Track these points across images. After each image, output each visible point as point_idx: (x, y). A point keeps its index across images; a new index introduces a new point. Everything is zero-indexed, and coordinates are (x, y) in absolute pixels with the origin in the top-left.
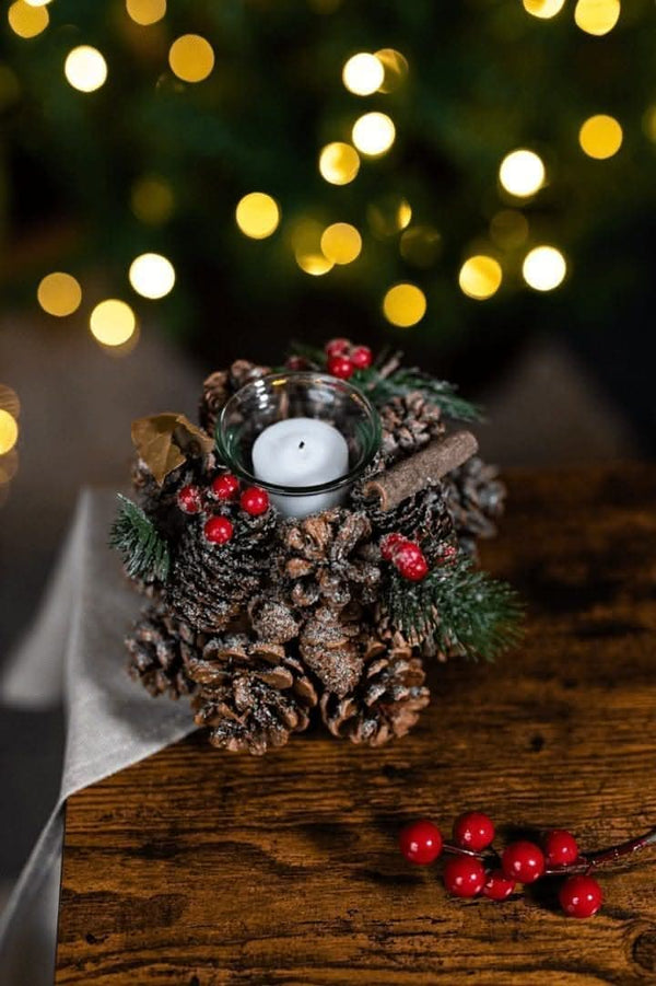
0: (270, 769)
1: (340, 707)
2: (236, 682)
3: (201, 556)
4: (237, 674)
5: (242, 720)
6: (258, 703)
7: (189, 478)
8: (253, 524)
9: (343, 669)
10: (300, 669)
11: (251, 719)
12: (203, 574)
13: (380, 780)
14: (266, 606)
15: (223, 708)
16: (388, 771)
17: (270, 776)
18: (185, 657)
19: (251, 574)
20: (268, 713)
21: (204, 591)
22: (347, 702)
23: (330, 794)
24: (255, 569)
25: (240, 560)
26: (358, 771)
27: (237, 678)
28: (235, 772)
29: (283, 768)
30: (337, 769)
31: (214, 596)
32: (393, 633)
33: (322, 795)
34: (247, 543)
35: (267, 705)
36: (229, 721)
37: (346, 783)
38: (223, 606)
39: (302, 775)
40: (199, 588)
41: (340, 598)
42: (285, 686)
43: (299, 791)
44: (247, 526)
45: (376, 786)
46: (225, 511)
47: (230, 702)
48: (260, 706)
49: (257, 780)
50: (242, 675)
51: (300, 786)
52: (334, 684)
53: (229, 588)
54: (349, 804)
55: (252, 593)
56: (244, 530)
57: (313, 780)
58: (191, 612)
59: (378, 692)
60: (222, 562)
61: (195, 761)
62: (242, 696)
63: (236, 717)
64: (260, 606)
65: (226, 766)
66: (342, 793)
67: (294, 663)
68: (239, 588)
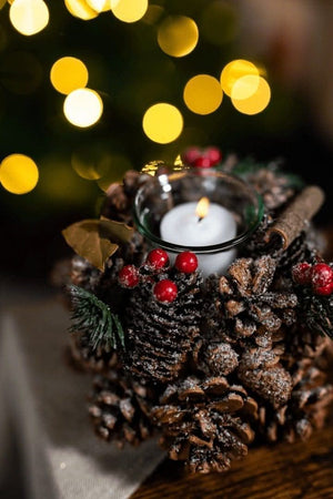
0: (227, 482)
1: (279, 416)
2: (197, 415)
3: (152, 318)
4: (196, 408)
5: (211, 445)
6: (218, 428)
7: (120, 262)
8: (189, 282)
9: (282, 382)
10: (244, 392)
11: (216, 442)
12: (157, 332)
13: (313, 467)
14: (210, 347)
15: (194, 439)
16: (314, 458)
17: (229, 486)
18: (143, 409)
19: (192, 324)
20: (228, 434)
21: (160, 347)
22: (283, 410)
23: (280, 488)
24: (197, 318)
25: (184, 314)
26: (292, 464)
27: (197, 412)
28: (200, 491)
29: (236, 478)
30: (276, 468)
31: (167, 348)
32: (303, 347)
33: (275, 490)
34: (187, 299)
35: (225, 428)
36: (202, 448)
37: (288, 476)
38: (176, 355)
39: (252, 480)
40: (155, 345)
41: (272, 323)
42: (238, 408)
43: (256, 492)
44: (185, 284)
45: (312, 472)
46: (163, 277)
47: (198, 432)
48: (220, 431)
49: (221, 493)
50: (200, 409)
51: (255, 488)
52: (278, 396)
53: (178, 338)
54: (298, 492)
55: (196, 340)
56: (182, 288)
57: (263, 481)
58: (151, 367)
59: (306, 396)
60: (170, 319)
61: (166, 492)
62: (206, 426)
63: (205, 443)
64: (204, 348)
65: (191, 489)
66: (288, 485)
67: (239, 388)
68: (185, 338)
